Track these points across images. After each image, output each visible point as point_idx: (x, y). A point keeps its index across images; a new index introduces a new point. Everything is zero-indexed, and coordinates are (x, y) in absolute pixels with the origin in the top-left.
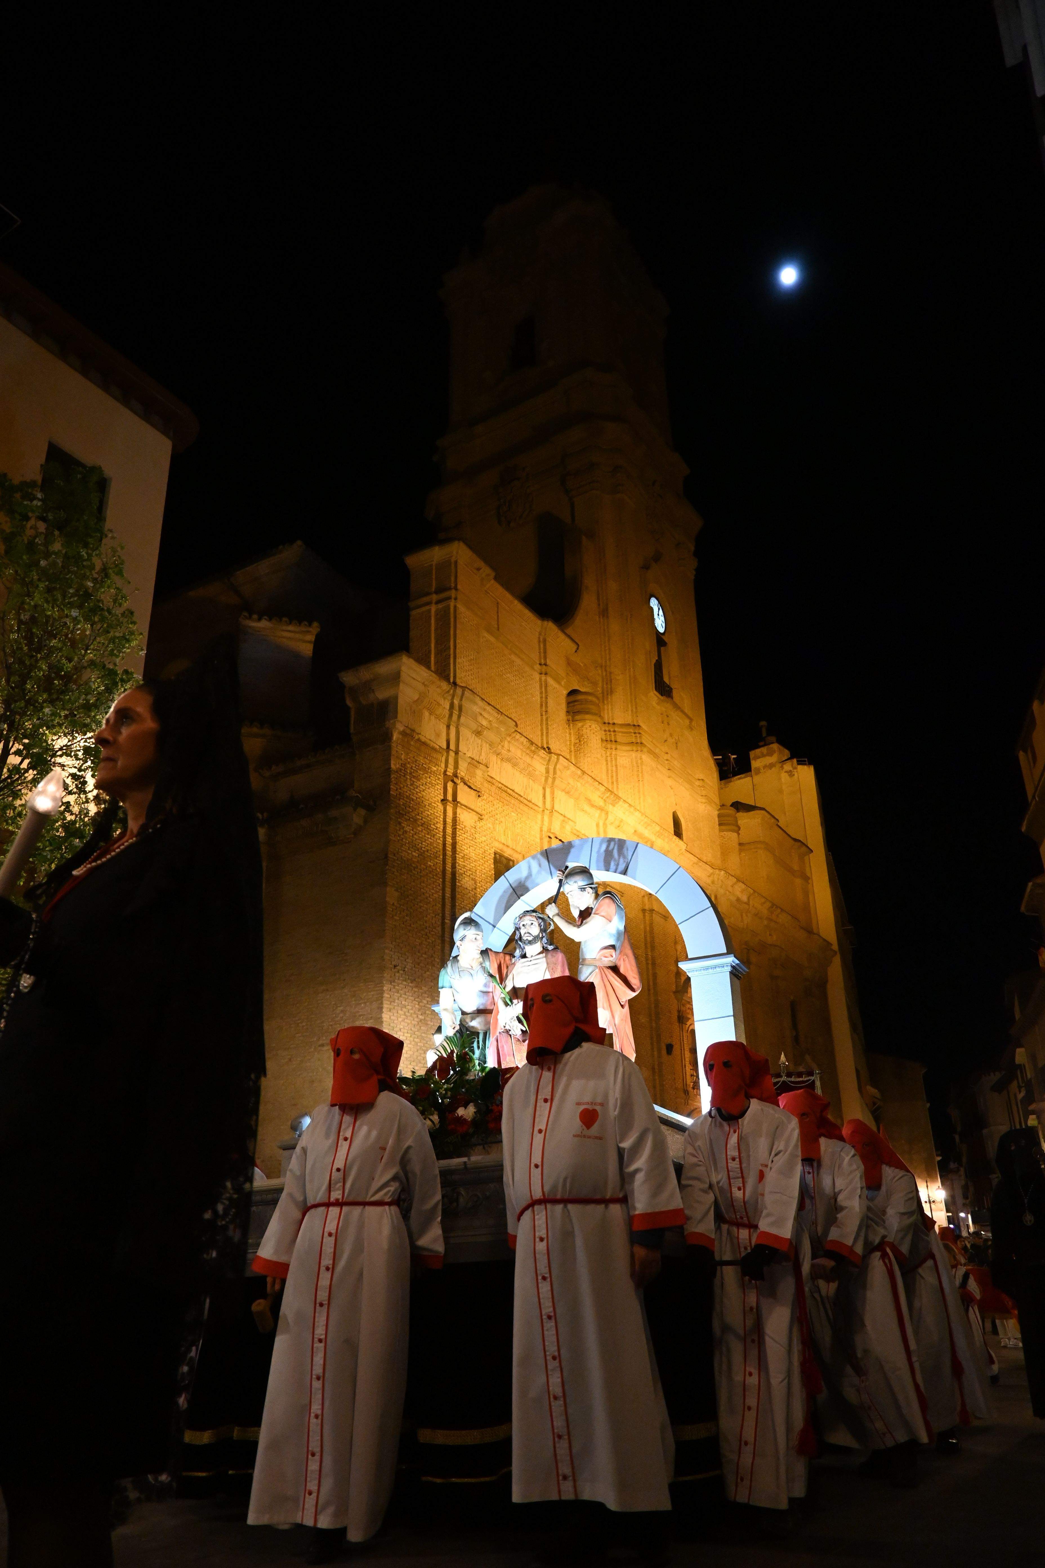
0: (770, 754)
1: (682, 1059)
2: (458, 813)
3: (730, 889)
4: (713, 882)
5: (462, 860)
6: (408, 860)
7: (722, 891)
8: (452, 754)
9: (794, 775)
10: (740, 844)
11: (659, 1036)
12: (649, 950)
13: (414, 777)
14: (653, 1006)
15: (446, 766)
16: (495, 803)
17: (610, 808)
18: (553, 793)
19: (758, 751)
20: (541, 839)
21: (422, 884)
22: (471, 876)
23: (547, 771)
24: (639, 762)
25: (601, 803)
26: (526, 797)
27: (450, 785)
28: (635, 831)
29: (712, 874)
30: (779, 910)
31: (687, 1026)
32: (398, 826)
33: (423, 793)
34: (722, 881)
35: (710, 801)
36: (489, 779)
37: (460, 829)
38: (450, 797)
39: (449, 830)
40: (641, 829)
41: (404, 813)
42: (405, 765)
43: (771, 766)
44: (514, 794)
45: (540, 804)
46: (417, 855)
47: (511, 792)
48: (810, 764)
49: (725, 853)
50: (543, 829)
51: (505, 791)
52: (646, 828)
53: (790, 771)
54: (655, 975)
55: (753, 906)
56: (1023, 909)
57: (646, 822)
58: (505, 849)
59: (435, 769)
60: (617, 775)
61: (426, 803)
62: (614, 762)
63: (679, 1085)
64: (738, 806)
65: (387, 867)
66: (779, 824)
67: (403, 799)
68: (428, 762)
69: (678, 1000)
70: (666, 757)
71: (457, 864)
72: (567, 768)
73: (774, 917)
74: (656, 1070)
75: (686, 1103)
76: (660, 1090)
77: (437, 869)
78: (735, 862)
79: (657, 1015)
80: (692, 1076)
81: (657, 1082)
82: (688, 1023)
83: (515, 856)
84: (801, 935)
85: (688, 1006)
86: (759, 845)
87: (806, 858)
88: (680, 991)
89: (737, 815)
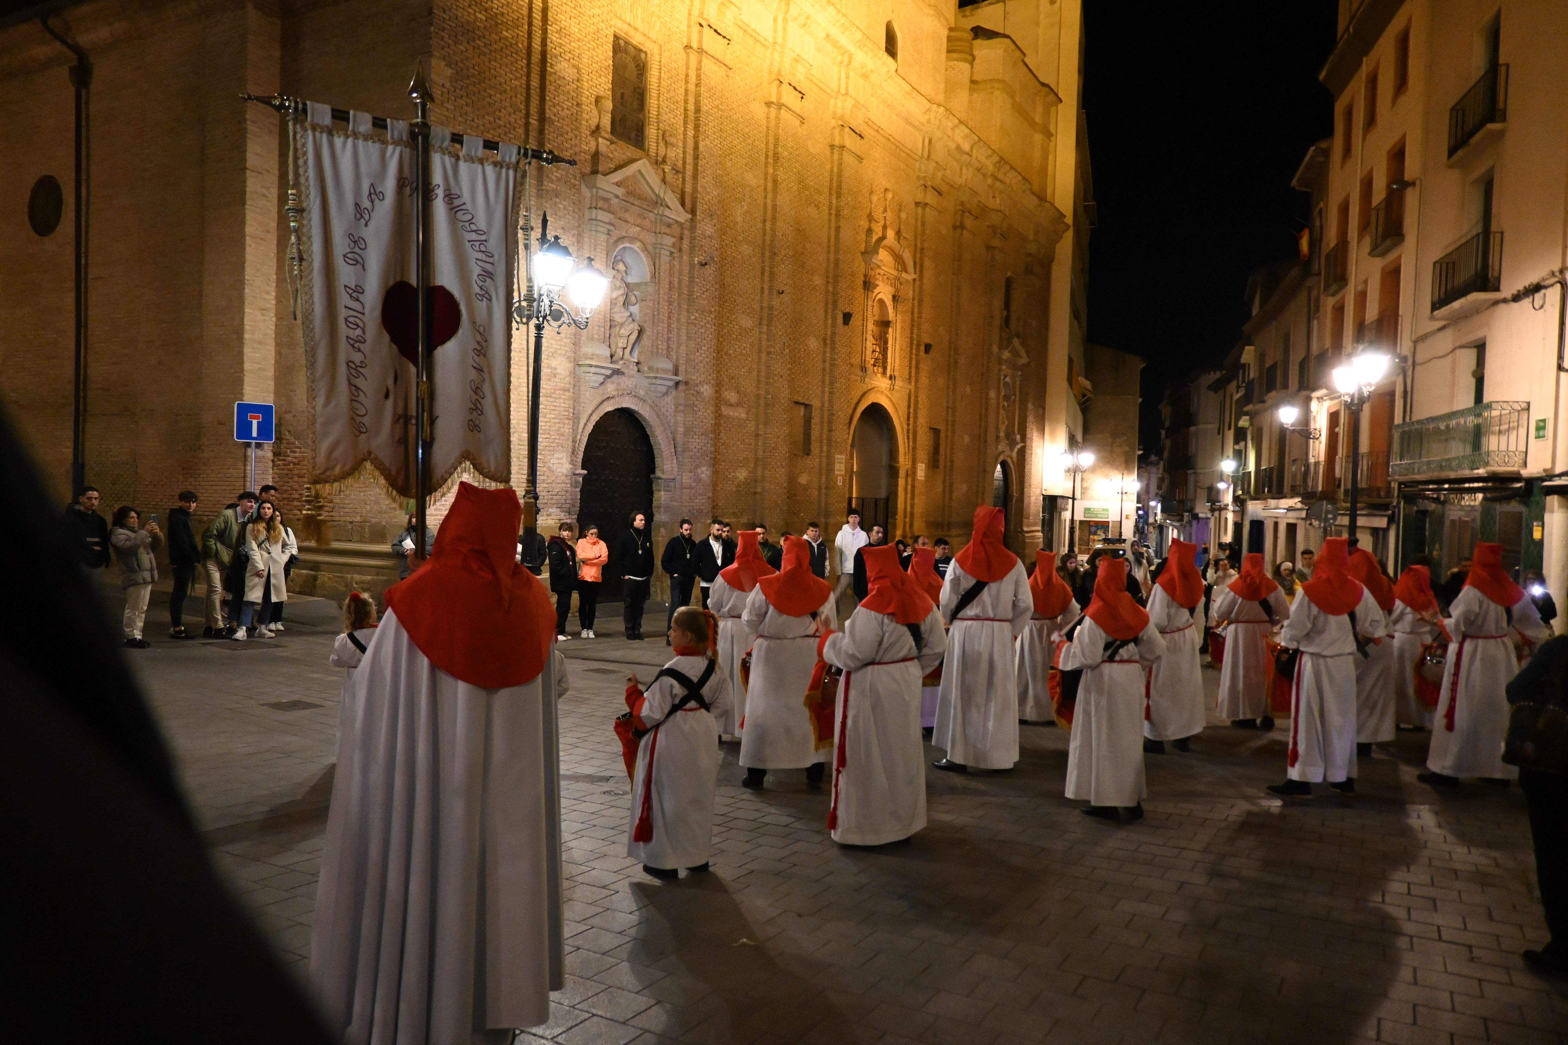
1: (864, 331)
3: (950, 133)
4: (929, 121)
5: (557, 35)
6: (468, 23)
7: (938, 134)
10: (972, 81)
11: (835, 302)
12: (834, 197)
14: (832, 266)
20: (689, 27)
21: (493, 63)
22: (572, 61)
28: (828, 36)
29: (929, 110)
30: (1008, 167)
31: (875, 294)
34: (940, 121)
35: (939, 14)
40: (835, 33)
46: (484, 18)
49: (950, 88)
50: (693, 12)
52: (843, 33)
54: (838, 229)
55: (976, 158)
56: (1294, 183)
57: (843, 24)
58: (632, 32)
63: (856, 361)
64: (979, 32)
65: (432, 29)
66: (1026, 60)
69: (864, 261)
71: (549, 41)
73: (1000, 176)
74: (828, 342)
75: (863, 381)
76: (831, 365)
77: (516, 44)
78: (961, 101)
79: (836, 277)
80: (874, 351)
81: (828, 355)
82: (876, 291)
83: (647, 46)
84: (1031, 202)
85: (878, 271)
86: (996, 85)
87: (1053, 109)
88: (870, 252)
89: (975, 42)
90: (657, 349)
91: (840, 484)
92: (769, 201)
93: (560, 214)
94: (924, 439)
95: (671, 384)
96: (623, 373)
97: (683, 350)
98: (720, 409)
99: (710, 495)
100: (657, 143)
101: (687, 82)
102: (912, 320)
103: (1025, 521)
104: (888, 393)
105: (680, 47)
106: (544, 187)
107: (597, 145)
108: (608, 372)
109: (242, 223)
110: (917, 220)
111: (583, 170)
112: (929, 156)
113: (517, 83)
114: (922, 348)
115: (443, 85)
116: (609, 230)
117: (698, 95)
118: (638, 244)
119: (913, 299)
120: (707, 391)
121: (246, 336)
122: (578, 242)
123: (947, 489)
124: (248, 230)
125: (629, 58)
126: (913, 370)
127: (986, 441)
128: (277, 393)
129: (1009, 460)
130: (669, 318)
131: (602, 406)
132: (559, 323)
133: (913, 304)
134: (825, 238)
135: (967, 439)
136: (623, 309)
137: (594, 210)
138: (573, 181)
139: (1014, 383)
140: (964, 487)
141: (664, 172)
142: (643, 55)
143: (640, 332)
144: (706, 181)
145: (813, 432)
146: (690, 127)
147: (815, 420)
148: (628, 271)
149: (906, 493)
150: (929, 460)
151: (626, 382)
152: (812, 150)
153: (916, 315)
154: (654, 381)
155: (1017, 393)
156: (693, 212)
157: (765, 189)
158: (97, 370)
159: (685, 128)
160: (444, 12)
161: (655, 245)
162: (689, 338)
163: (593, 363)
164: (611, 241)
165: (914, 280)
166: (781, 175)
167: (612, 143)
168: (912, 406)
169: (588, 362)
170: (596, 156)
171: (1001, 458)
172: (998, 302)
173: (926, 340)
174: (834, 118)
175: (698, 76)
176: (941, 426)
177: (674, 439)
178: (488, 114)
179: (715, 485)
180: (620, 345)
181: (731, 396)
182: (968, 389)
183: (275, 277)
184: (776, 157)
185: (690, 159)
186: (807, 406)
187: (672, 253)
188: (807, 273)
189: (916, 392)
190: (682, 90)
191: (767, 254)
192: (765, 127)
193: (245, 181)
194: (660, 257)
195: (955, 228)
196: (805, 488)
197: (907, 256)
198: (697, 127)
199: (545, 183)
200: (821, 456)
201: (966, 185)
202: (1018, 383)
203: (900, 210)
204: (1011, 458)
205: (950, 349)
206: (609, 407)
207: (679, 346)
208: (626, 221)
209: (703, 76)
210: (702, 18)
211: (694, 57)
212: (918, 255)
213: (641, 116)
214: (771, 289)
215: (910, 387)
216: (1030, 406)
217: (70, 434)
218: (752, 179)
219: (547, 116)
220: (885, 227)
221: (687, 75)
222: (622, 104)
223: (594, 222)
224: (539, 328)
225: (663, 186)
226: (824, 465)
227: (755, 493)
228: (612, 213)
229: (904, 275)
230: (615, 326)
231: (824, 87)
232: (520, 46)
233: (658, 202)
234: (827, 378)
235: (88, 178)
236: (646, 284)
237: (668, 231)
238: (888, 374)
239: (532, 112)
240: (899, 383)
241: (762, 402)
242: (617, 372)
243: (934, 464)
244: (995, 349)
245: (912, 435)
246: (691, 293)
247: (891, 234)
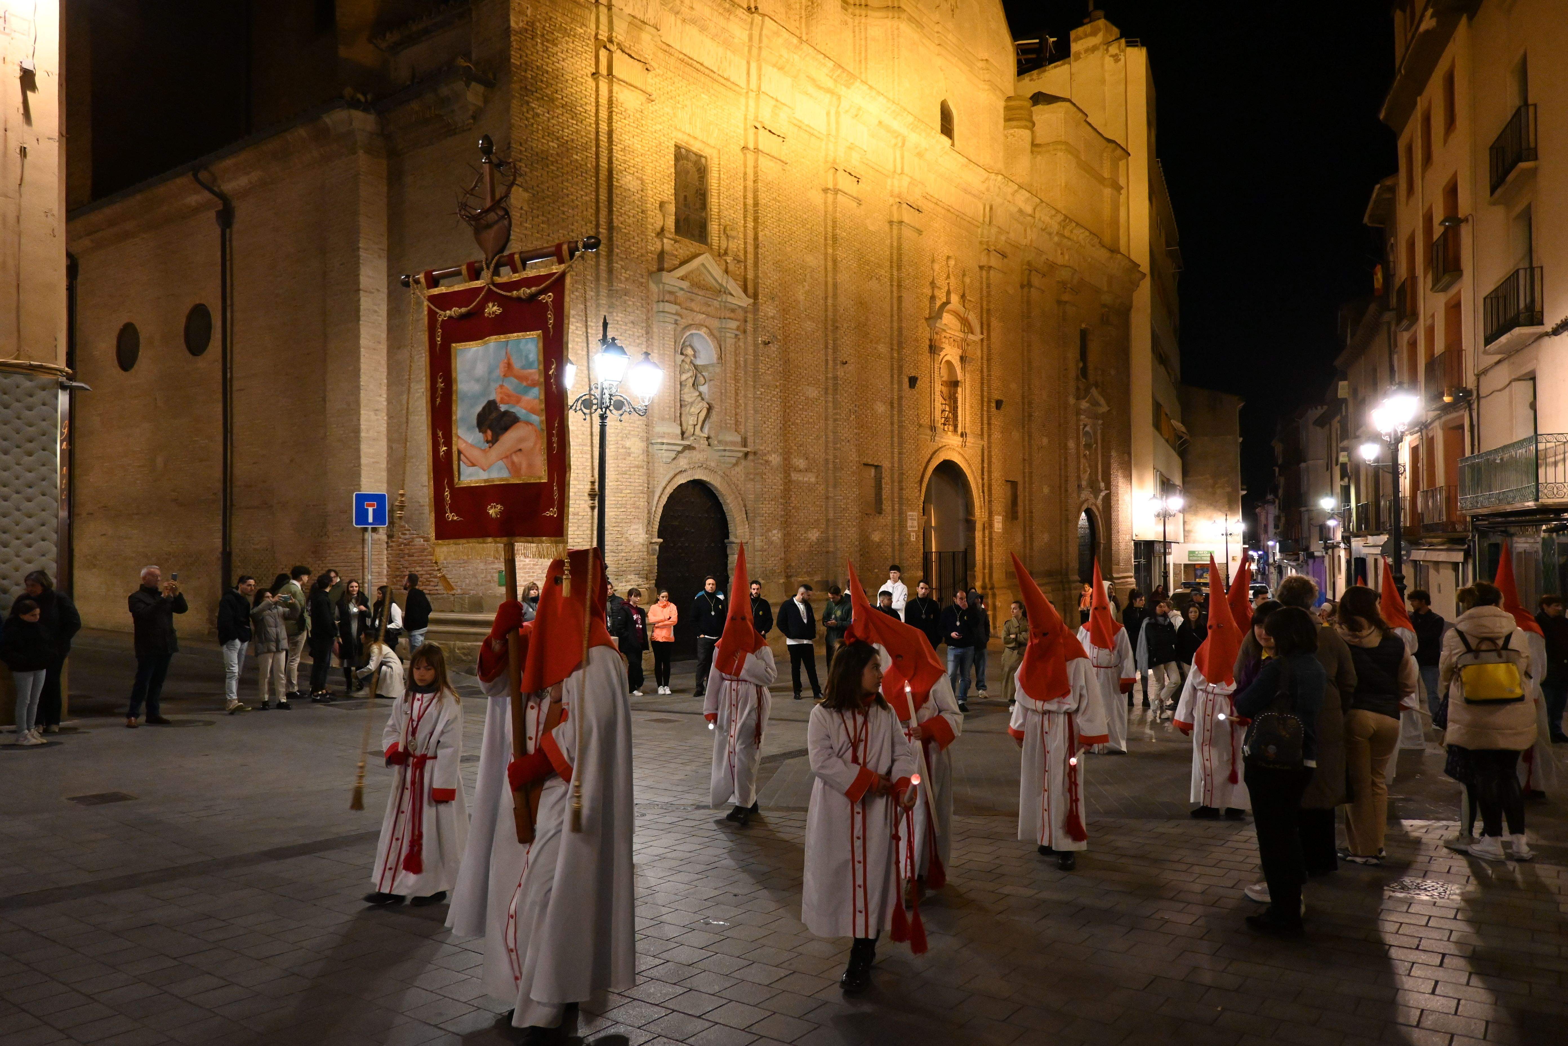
0: (1094, 34)
1: (932, 393)
2: (614, 91)
3: (1009, 197)
4: (988, 190)
5: (622, 153)
6: (542, 151)
7: (999, 200)
8: (603, 10)
9: (1120, 60)
10: (1034, 145)
11: (900, 368)
12: (895, 270)
13: (548, 41)
14: (896, 333)
15: (597, 27)
16: (676, 80)
17: (842, 90)
18: (760, 68)
19: (1080, 30)
20: (746, 130)
21: (566, 184)
22: (636, 174)
23: (751, 38)
24: (896, 32)
25: (830, 84)
26: (720, 73)
27: (603, 53)
28: (880, 123)
29: (987, 179)
30: (1074, 224)
31: (941, 357)
32: (525, 106)
33: (563, 63)
34: (999, 188)
35: (994, 87)
36: (665, 47)
37: (617, 113)
38: (603, 70)
39: (603, 114)
40: (887, 119)
41: (534, 89)
42: (533, 23)
43: (1094, 49)
44: (702, 69)
45: (742, 83)
46: (556, 146)
47: (698, 66)
48: (1143, 45)
49: (1011, 155)
50: (748, 117)
51: (688, 62)
52: (894, 118)
53: (1116, 55)
54: (900, 298)
55: (1040, 219)
57: (894, 111)
58: (692, 141)
59: (582, 31)
60: (866, 51)
61: (568, 77)
62: (863, 34)
63: (925, 421)
64: (1040, 98)
65: (511, 160)
66: (1088, 120)
67: (532, 71)
68: (569, 20)
69: (929, 326)
70: (937, 28)
71: (614, 159)
72: (777, 34)
73: (1067, 233)
74: (895, 405)
75: (933, 439)
76: (899, 427)
77: (586, 164)
78: (1023, 166)
79: (900, 344)
80: (943, 411)
81: (896, 418)
82: (942, 354)
83: (706, 152)
84: (1102, 255)
85: (944, 334)
86: (1059, 147)
87: (1122, 164)
88: (934, 316)
89: (1034, 109)
90: (726, 424)
91: (913, 539)
92: (830, 280)
93: (628, 309)
94: (1000, 492)
95: (740, 455)
96: (694, 448)
97: (750, 424)
98: (789, 475)
99: (783, 555)
100: (719, 237)
101: (745, 180)
102: (982, 379)
103: (1114, 567)
104: (959, 450)
105: (738, 149)
106: (614, 288)
107: (663, 245)
108: (680, 448)
109: (357, 337)
110: (981, 283)
111: (650, 268)
112: (990, 223)
113: (588, 198)
114: (993, 405)
115: (521, 208)
116: (676, 320)
117: (756, 191)
118: (704, 329)
119: (982, 358)
120: (775, 459)
121: (363, 434)
122: (647, 333)
123: (1028, 539)
124: (363, 342)
125: (690, 165)
126: (985, 426)
127: (1066, 491)
128: (389, 483)
129: (1094, 509)
130: (737, 394)
131: (675, 479)
132: (621, 412)
133: (982, 364)
134: (889, 309)
135: (1046, 490)
136: (692, 389)
137: (661, 304)
138: (641, 280)
139: (1095, 433)
140: (1046, 537)
141: (727, 263)
142: (703, 160)
143: (710, 409)
144: (765, 266)
145: (884, 492)
146: (750, 219)
147: (886, 480)
148: (697, 355)
149: (984, 546)
150: (1006, 512)
151: (697, 456)
152: (871, 228)
153: (985, 374)
154: (723, 453)
155: (1099, 442)
156: (755, 296)
157: (826, 268)
158: (242, 469)
159: (745, 221)
160: (521, 145)
161: (721, 329)
162: (756, 411)
163: (665, 441)
164: (679, 329)
165: (982, 340)
166: (841, 254)
167: (676, 241)
168: (986, 461)
169: (659, 441)
170: (661, 255)
171: (1085, 507)
172: (1073, 354)
173: (996, 396)
174: (891, 196)
175: (756, 174)
176: (1019, 479)
177: (745, 506)
178: (562, 228)
179: (787, 547)
180: (691, 422)
181: (801, 463)
182: (1045, 441)
183: (385, 381)
184: (835, 238)
185: (751, 249)
186: (877, 467)
187: (736, 335)
188: (871, 342)
189: (989, 447)
190: (741, 187)
191: (830, 328)
192: (823, 212)
193: (359, 300)
194: (725, 341)
195: (1022, 286)
196: (879, 545)
197: (973, 318)
198: (756, 220)
199: (615, 284)
200: (893, 515)
201: (1031, 245)
202: (1099, 431)
203: (964, 275)
204: (1096, 505)
205: (1023, 403)
206: (682, 480)
207: (747, 419)
208: (692, 310)
209: (760, 173)
210: (757, 121)
211: (750, 157)
212: (985, 315)
213: (704, 214)
214: (834, 360)
215: (982, 443)
216: (1114, 454)
217: (219, 526)
218: (813, 260)
219: (615, 224)
220: (948, 293)
221: (745, 174)
222: (685, 205)
223: (662, 314)
224: (603, 417)
225: (725, 275)
226: (897, 523)
227: (827, 552)
228: (679, 305)
229: (971, 336)
230: (686, 406)
231: (880, 169)
232: (589, 165)
233: (721, 291)
234: (896, 439)
235: (232, 305)
236: (712, 365)
237: (732, 315)
238: (959, 431)
239: (601, 222)
240: (970, 439)
241: (831, 466)
242: (689, 448)
243: (1012, 514)
244: (1072, 400)
245: (987, 489)
246: (756, 371)
247: (955, 299)
